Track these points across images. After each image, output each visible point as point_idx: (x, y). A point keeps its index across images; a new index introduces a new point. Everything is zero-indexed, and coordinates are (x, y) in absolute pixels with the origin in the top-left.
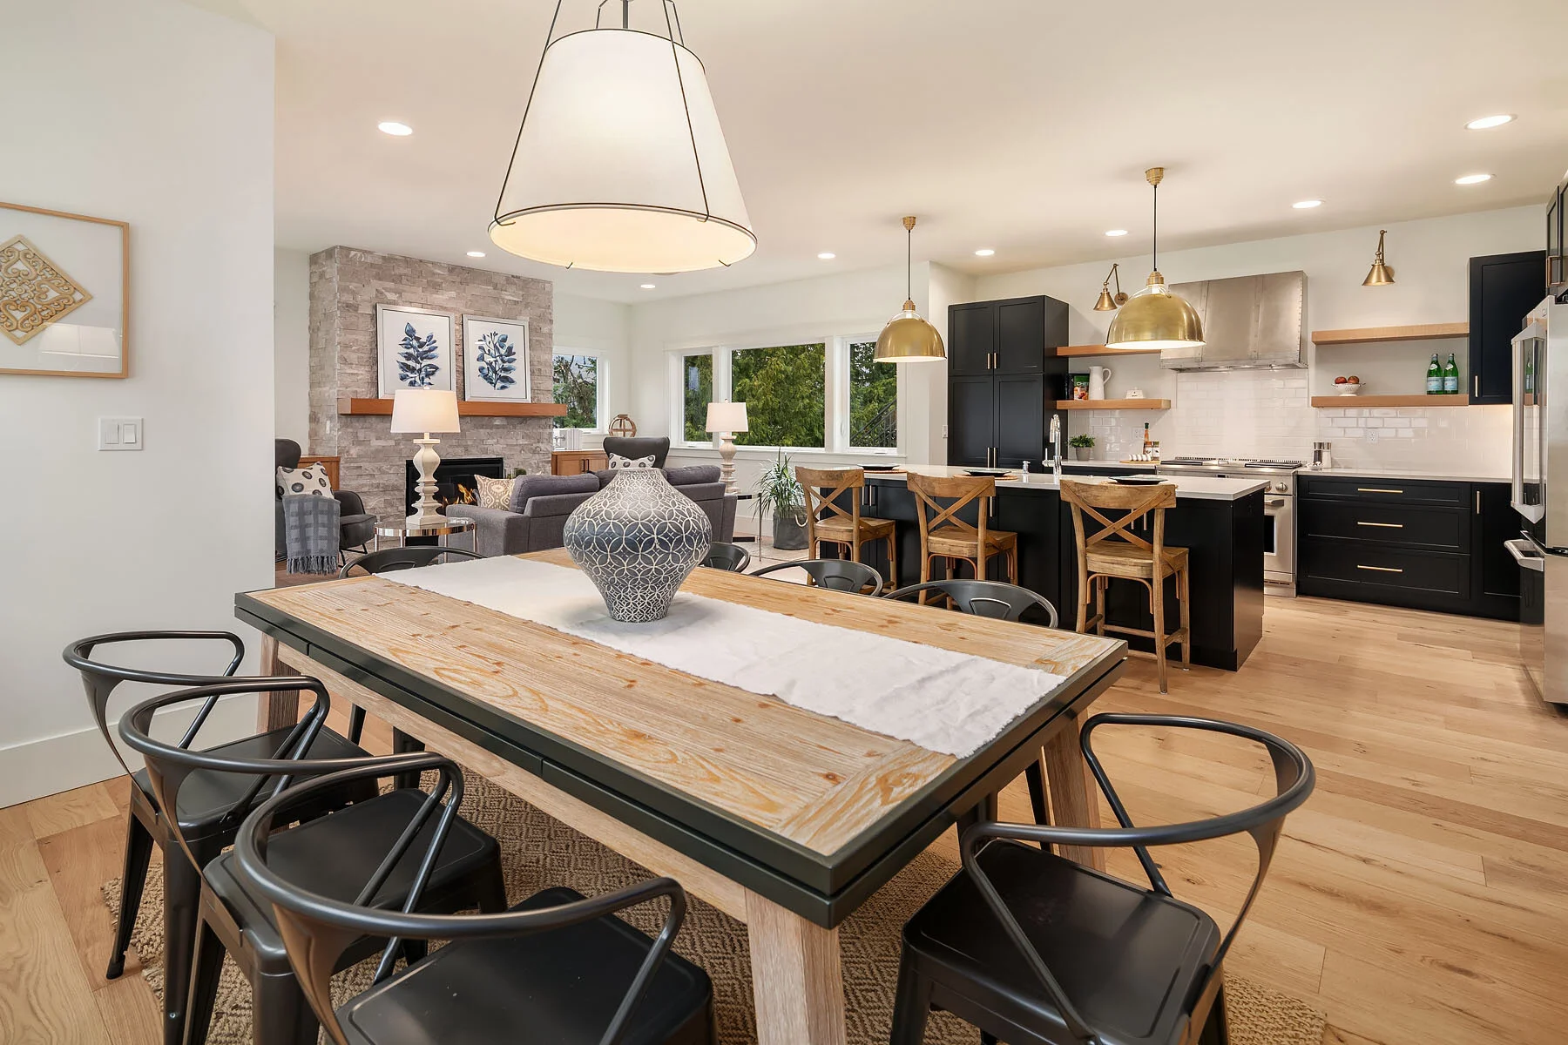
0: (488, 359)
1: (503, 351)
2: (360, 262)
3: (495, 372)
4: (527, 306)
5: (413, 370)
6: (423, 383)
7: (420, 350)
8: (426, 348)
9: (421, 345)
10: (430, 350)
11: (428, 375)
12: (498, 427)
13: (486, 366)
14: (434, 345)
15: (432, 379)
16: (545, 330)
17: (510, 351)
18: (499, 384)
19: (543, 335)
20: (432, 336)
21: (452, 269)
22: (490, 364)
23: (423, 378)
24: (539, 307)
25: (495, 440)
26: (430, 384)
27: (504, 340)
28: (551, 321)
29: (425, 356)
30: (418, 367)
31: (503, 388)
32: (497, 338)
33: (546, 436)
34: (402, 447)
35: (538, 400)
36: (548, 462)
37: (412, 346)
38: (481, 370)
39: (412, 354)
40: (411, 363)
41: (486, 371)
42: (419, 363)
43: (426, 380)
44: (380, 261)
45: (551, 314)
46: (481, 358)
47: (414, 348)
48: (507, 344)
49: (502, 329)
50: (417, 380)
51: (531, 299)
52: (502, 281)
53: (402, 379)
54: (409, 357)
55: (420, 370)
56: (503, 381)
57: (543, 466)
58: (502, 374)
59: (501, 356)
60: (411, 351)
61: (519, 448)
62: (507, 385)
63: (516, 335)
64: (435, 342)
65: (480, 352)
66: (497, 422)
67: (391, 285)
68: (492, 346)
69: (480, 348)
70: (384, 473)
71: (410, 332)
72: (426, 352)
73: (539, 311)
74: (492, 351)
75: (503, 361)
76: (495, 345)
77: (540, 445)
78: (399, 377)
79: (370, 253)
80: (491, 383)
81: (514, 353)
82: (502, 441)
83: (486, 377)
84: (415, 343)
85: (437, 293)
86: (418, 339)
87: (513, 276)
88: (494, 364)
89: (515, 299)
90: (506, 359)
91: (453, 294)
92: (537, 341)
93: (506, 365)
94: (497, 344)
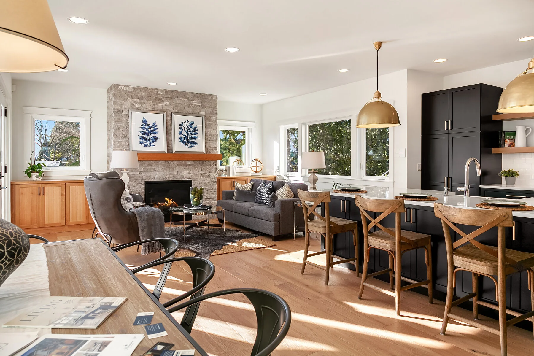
0: (184, 133)
1: (191, 129)
2: (123, 91)
3: (188, 139)
4: (204, 107)
5: (146, 139)
6: (151, 145)
7: (150, 130)
8: (152, 129)
9: (150, 128)
10: (154, 130)
11: (153, 142)
12: (189, 165)
13: (183, 137)
14: (156, 127)
15: (155, 143)
16: (214, 118)
17: (195, 129)
18: (189, 145)
19: (212, 121)
20: (155, 124)
21: (167, 92)
22: (185, 136)
23: (151, 143)
24: (210, 107)
25: (188, 172)
26: (154, 146)
27: (192, 124)
28: (217, 114)
29: (151, 133)
30: (148, 138)
31: (191, 147)
32: (188, 123)
33: (214, 169)
34: (143, 175)
35: (210, 152)
36: (215, 182)
37: (146, 128)
38: (181, 138)
39: (146, 132)
40: (145, 136)
41: (183, 139)
42: (149, 136)
43: (152, 144)
44: (133, 90)
45: (216, 110)
46: (180, 133)
47: (147, 129)
48: (194, 126)
49: (191, 119)
50: (148, 143)
51: (206, 104)
52: (192, 96)
53: (141, 143)
54: (144, 133)
55: (149, 139)
56: (191, 144)
57: (212, 184)
58: (191, 140)
59: (191, 131)
60: (145, 130)
61: (200, 175)
62: (193, 145)
63: (198, 122)
64: (157, 126)
65: (180, 130)
66: (189, 163)
67: (138, 100)
68: (186, 127)
69: (180, 128)
70: (134, 187)
71: (145, 122)
72: (152, 131)
73: (210, 110)
74: (186, 130)
75: (192, 134)
76: (188, 127)
77: (211, 174)
78: (139, 143)
79: (128, 86)
80: (186, 145)
81: (197, 130)
82: (191, 172)
83: (183, 142)
84: (147, 127)
85: (159, 103)
86: (148, 125)
87: (197, 93)
88: (187, 136)
89: (198, 104)
90: (193, 133)
91: (167, 103)
92: (209, 124)
93: (193, 136)
94: (189, 126)
